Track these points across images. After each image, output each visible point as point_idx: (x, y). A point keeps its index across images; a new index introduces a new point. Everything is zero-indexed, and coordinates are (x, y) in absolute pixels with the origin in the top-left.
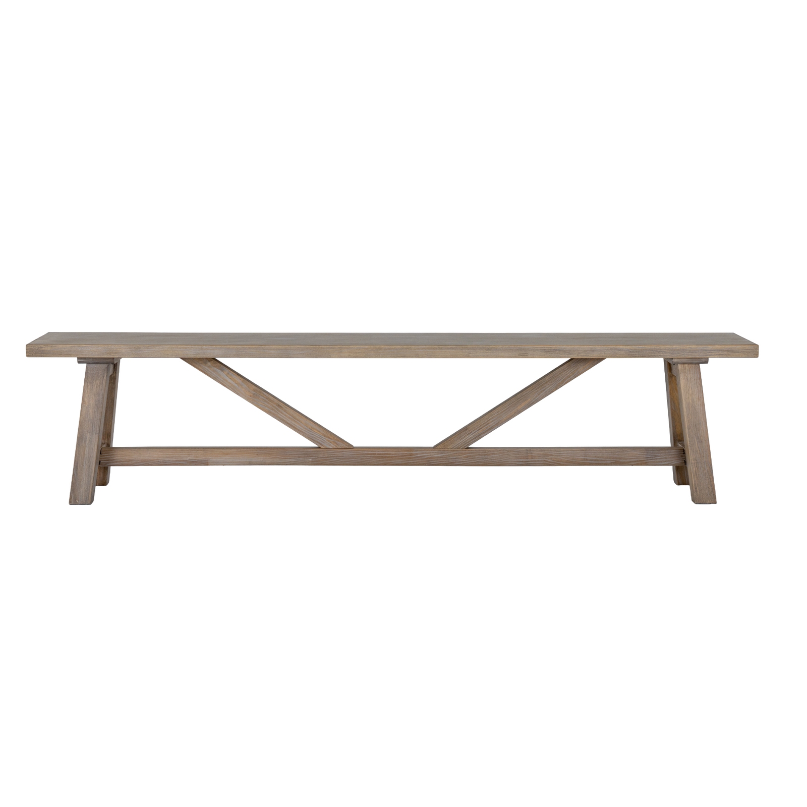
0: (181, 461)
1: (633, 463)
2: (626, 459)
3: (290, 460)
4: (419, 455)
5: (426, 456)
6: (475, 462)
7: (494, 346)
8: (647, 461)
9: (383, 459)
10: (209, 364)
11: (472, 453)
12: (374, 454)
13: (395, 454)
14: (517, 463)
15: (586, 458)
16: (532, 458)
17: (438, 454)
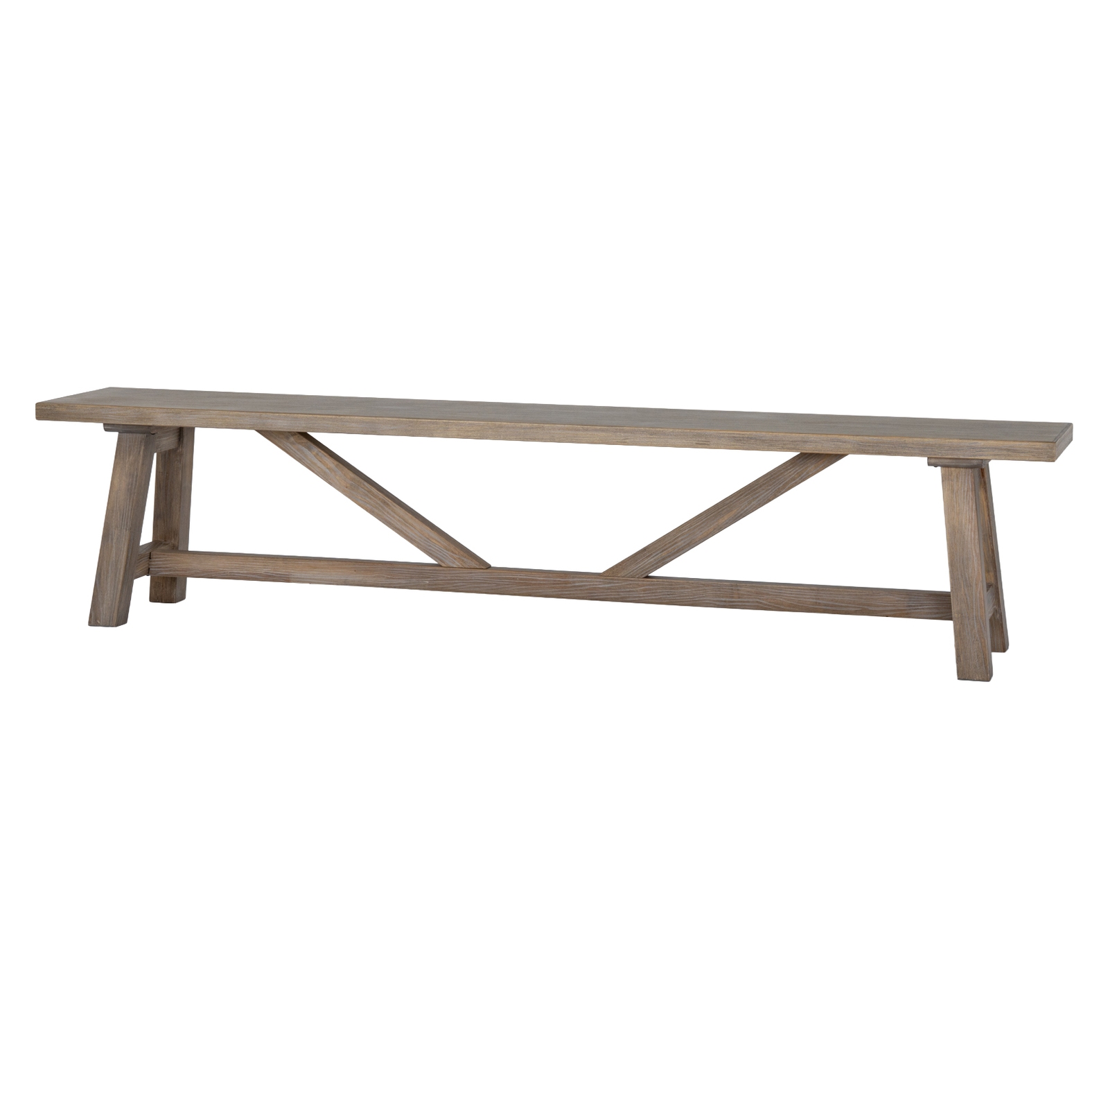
0: (254, 574)
1: (889, 613)
2: (878, 606)
3: (400, 581)
4: (577, 584)
5: (587, 585)
6: (656, 599)
7: (661, 430)
8: (909, 611)
9: (527, 587)
10: (292, 439)
11: (652, 585)
12: (514, 579)
13: (544, 580)
14: (718, 603)
15: (818, 601)
16: (739, 598)
17: (605, 583)
